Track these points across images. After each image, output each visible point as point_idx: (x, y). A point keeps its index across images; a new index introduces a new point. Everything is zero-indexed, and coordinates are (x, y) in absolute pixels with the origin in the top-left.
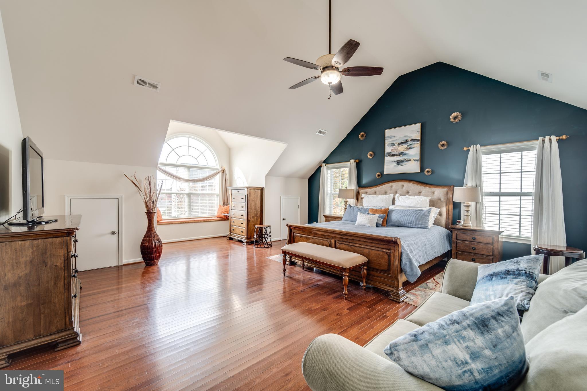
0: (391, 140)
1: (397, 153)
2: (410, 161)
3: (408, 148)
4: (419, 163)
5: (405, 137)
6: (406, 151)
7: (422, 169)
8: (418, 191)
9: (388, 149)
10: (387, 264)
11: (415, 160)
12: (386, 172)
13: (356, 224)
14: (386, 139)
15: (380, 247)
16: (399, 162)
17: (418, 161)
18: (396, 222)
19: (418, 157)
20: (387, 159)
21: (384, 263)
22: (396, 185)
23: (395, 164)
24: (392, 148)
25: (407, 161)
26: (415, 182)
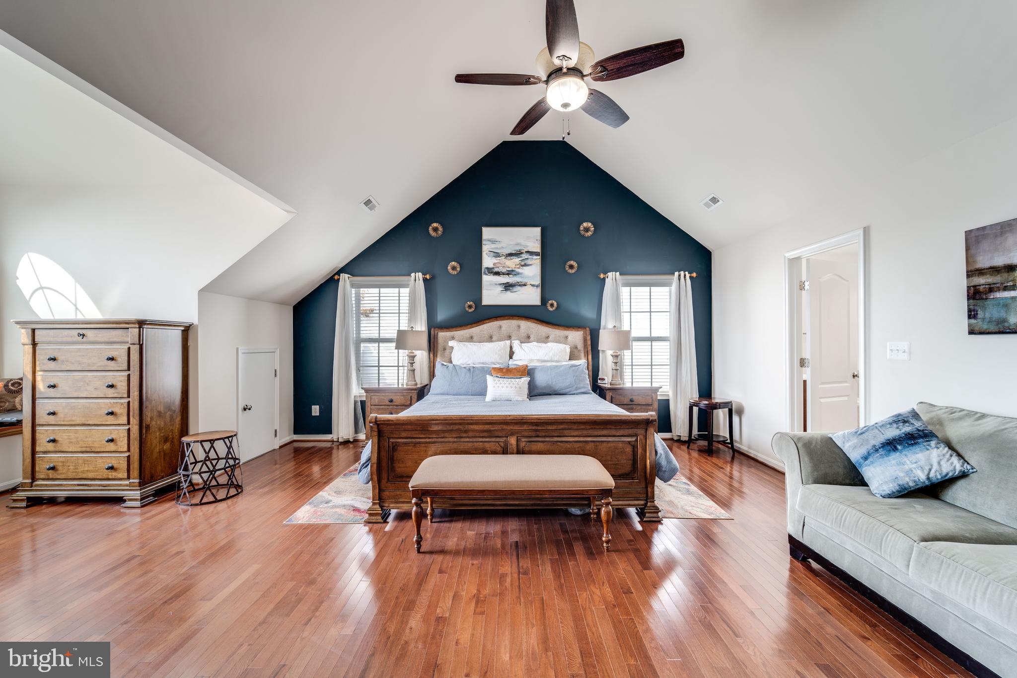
0: (493, 246)
1: (504, 270)
2: (526, 285)
3: (523, 263)
4: (539, 290)
5: (516, 245)
6: (519, 268)
7: (544, 301)
8: (544, 335)
9: (488, 262)
10: (631, 462)
11: (533, 285)
12: (485, 302)
13: (488, 398)
14: (484, 242)
15: (618, 434)
16: (507, 285)
17: (537, 286)
18: (545, 388)
19: (538, 281)
20: (487, 279)
21: (625, 462)
22: (507, 325)
23: (501, 288)
24: (495, 260)
25: (520, 285)
26: (534, 320)
